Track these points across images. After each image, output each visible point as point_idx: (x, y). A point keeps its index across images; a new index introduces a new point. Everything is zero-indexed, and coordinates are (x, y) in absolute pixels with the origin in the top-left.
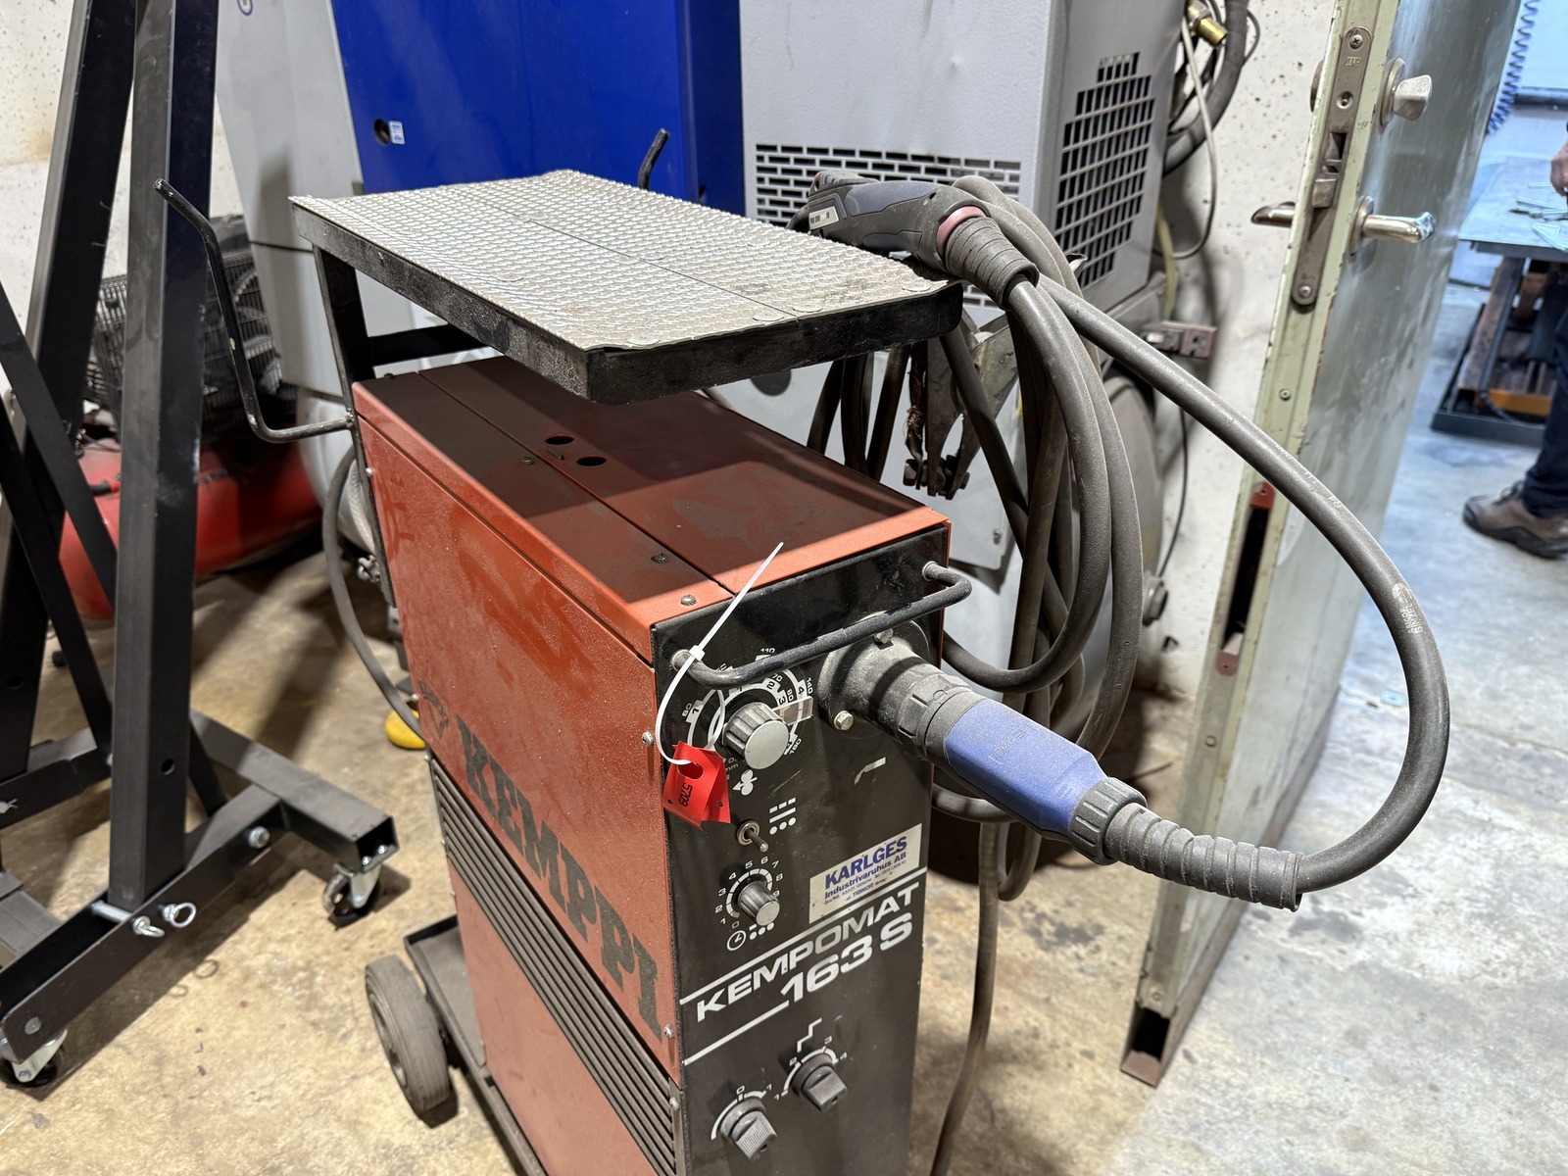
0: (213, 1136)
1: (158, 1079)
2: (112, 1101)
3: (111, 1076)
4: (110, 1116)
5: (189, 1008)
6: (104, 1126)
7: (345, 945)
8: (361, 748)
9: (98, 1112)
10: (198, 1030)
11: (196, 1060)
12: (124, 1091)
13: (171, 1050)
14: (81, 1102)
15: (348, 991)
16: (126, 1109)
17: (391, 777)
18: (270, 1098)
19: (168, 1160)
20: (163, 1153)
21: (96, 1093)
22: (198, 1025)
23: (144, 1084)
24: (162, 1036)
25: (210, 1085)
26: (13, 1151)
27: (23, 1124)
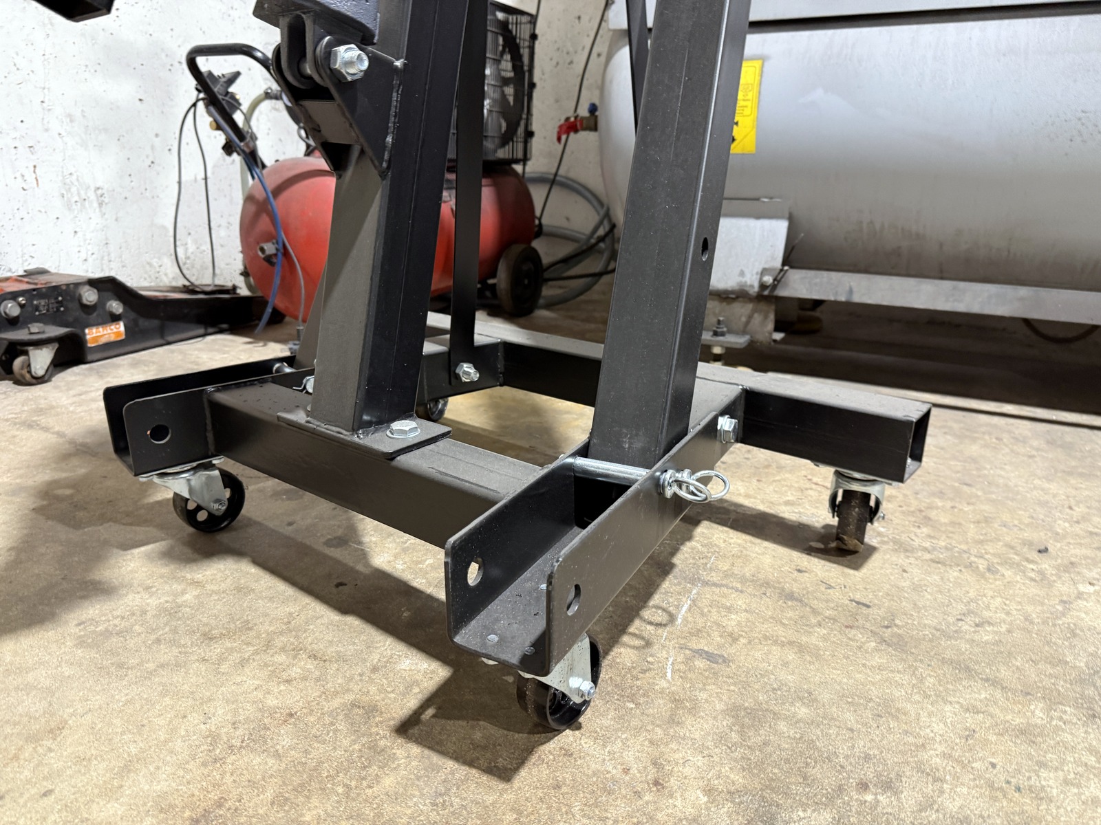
1: (815, 612)
4: (799, 647)
6: (808, 658)
9: (779, 644)
10: (800, 571)
11: (839, 597)
12: (785, 624)
13: (792, 588)
14: (741, 636)
15: (931, 537)
16: (814, 641)
18: (990, 623)
21: (751, 628)
22: (794, 567)
23: (804, 617)
24: (761, 576)
25: (893, 615)
26: (713, 688)
27: (689, 659)
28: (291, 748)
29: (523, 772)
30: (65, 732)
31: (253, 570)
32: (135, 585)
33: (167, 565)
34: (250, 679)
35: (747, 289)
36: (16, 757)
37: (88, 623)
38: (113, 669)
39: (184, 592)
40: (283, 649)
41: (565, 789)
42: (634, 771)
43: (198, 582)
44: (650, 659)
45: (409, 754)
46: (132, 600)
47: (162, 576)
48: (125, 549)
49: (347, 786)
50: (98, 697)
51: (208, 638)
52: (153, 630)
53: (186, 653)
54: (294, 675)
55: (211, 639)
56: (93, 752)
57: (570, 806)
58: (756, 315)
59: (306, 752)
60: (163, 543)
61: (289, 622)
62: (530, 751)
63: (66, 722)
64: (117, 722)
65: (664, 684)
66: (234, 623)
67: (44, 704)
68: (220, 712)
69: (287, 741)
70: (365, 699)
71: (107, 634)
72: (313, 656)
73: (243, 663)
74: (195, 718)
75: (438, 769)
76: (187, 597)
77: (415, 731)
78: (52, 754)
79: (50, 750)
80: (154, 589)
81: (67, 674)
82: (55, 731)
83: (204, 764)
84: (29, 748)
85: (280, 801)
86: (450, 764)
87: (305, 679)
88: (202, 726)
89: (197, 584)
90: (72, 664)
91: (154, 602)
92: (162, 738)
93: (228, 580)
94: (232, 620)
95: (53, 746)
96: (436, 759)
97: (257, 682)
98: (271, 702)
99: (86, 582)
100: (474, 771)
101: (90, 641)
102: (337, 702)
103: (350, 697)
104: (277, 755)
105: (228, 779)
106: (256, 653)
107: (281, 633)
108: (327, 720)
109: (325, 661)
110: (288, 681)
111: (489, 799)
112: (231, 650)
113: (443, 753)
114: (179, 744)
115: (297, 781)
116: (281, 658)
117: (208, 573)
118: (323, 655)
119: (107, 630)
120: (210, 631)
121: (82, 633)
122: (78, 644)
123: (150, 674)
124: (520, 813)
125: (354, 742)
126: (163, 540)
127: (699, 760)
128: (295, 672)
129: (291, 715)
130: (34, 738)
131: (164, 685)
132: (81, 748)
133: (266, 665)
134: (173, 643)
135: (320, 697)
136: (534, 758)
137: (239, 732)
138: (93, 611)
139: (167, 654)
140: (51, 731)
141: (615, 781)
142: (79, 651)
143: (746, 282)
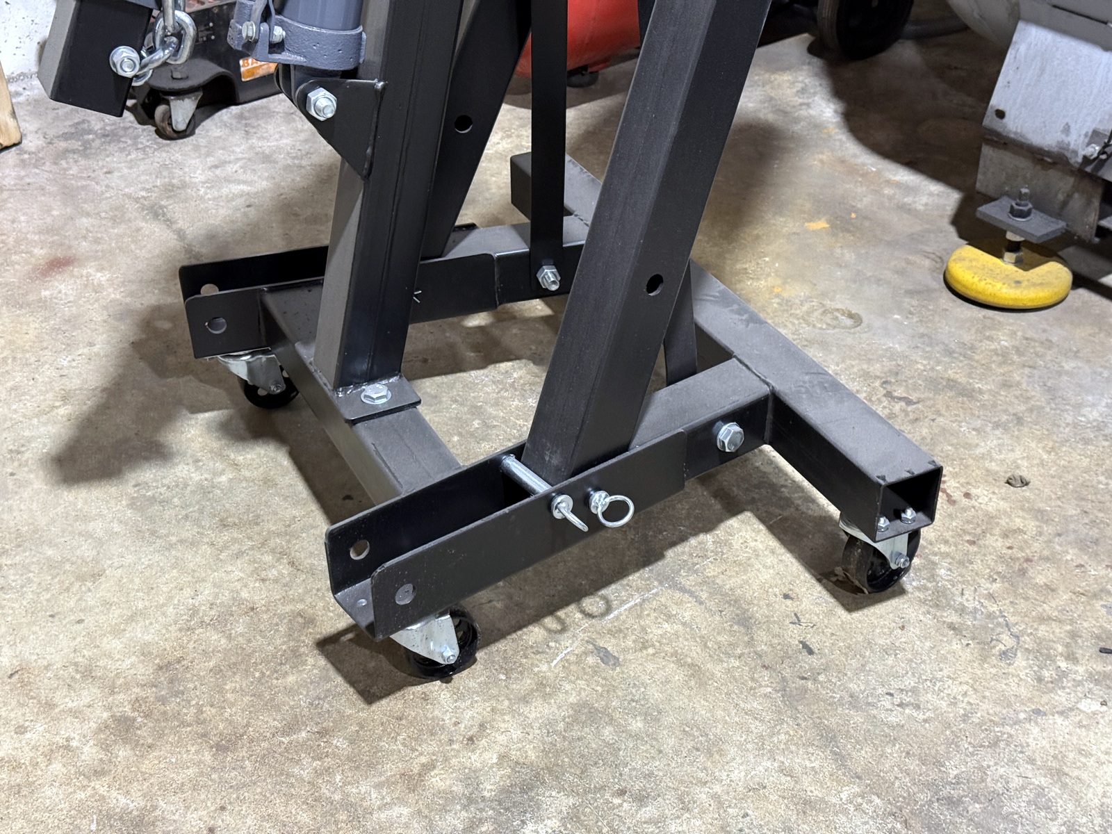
0: (848, 736)
1: (751, 643)
2: (694, 654)
3: (684, 624)
4: (695, 671)
5: (765, 566)
6: (693, 683)
7: (968, 538)
8: (910, 293)
9: (680, 663)
10: (786, 596)
11: (793, 635)
12: (706, 646)
13: (759, 612)
14: (653, 646)
15: (991, 597)
16: (718, 670)
17: (967, 337)
18: (917, 707)
19: (793, 748)
20: (782, 737)
21: (670, 641)
22: (785, 591)
23: (732, 645)
24: (738, 592)
25: (826, 669)
26: (582, 683)
27: (586, 653)
28: (242, 635)
29: (384, 702)
30: (103, 579)
31: (285, 462)
32: (188, 455)
33: (220, 440)
34: (237, 571)
35: (1068, 155)
36: (68, 590)
37: (142, 486)
38: (147, 535)
39: (222, 473)
40: (273, 551)
41: (404, 722)
42: (462, 726)
43: (237, 465)
44: (552, 644)
45: (317, 663)
46: (181, 471)
47: (211, 451)
48: (193, 412)
49: (263, 674)
50: (130, 556)
51: (224, 525)
52: (187, 506)
53: (202, 534)
54: (270, 576)
55: (225, 526)
56: (115, 600)
57: (398, 734)
58: (1076, 195)
59: (249, 641)
60: (225, 412)
61: (289, 526)
62: (399, 687)
63: (105, 570)
64: (137, 581)
65: (544, 667)
66: (248, 515)
67: (95, 553)
68: (207, 592)
69: (240, 629)
70: (310, 611)
71: (152, 500)
72: (292, 564)
73: (239, 554)
74: (188, 592)
75: (328, 680)
76: (223, 479)
77: (330, 647)
78: (90, 594)
79: (90, 590)
80: (201, 464)
81: (115, 530)
82: (96, 576)
83: (180, 630)
84: (77, 585)
85: (217, 671)
86: (339, 680)
87: (276, 581)
88: (190, 601)
89: (236, 466)
90: (121, 522)
91: (196, 477)
92: (161, 602)
93: (262, 469)
94: (248, 512)
95: (92, 588)
96: (332, 672)
97: (241, 575)
98: (244, 594)
99: (152, 443)
100: (351, 690)
101: (139, 504)
102: (288, 608)
103: (300, 606)
104: (229, 638)
105: (191, 645)
106: (252, 548)
107: (279, 535)
108: (276, 620)
109: (298, 570)
110: (263, 580)
111: (349, 712)
112: (235, 540)
113: (339, 670)
114: (170, 610)
115: (233, 659)
116: (268, 558)
117: (249, 456)
118: (300, 565)
119: (154, 497)
120: (227, 518)
121: (135, 495)
122: (130, 504)
123: (171, 546)
124: (362, 727)
125: (284, 643)
126: (226, 408)
127: (516, 734)
128: (273, 573)
129: (252, 609)
130: (81, 578)
131: (177, 558)
132: (109, 594)
133: (255, 562)
134: (197, 522)
135: (280, 600)
136: (399, 694)
137: (213, 613)
138: (148, 476)
139: (189, 531)
140: (93, 576)
141: (443, 728)
142: (130, 511)
143: (1069, 144)
